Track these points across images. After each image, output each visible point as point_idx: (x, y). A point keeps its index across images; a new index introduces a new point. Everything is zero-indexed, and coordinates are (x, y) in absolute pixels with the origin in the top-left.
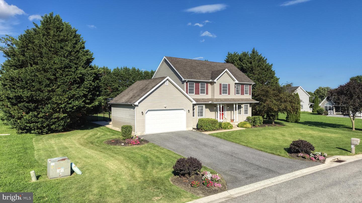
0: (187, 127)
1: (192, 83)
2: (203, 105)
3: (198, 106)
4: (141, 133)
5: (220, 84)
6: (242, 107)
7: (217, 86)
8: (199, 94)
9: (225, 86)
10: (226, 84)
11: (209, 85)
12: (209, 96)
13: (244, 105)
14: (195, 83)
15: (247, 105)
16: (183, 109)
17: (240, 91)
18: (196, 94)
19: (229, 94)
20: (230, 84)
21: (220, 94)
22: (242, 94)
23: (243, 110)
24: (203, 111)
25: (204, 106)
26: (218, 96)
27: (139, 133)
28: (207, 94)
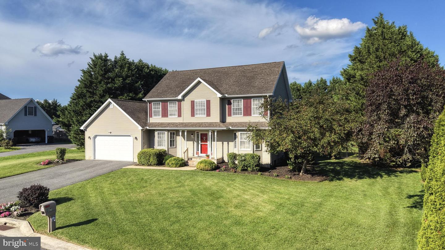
0: (135, 157)
1: (157, 102)
3: (157, 132)
4: (89, 157)
5: (191, 101)
6: (237, 137)
7: (186, 105)
8: (167, 116)
9: (200, 104)
10: (202, 101)
12: (182, 119)
13: (240, 132)
14: (161, 103)
17: (243, 109)
18: (162, 116)
19: (208, 115)
20: (209, 101)
22: (247, 114)
23: (238, 141)
24: (165, 139)
25: (166, 133)
26: (187, 119)
28: (179, 116)
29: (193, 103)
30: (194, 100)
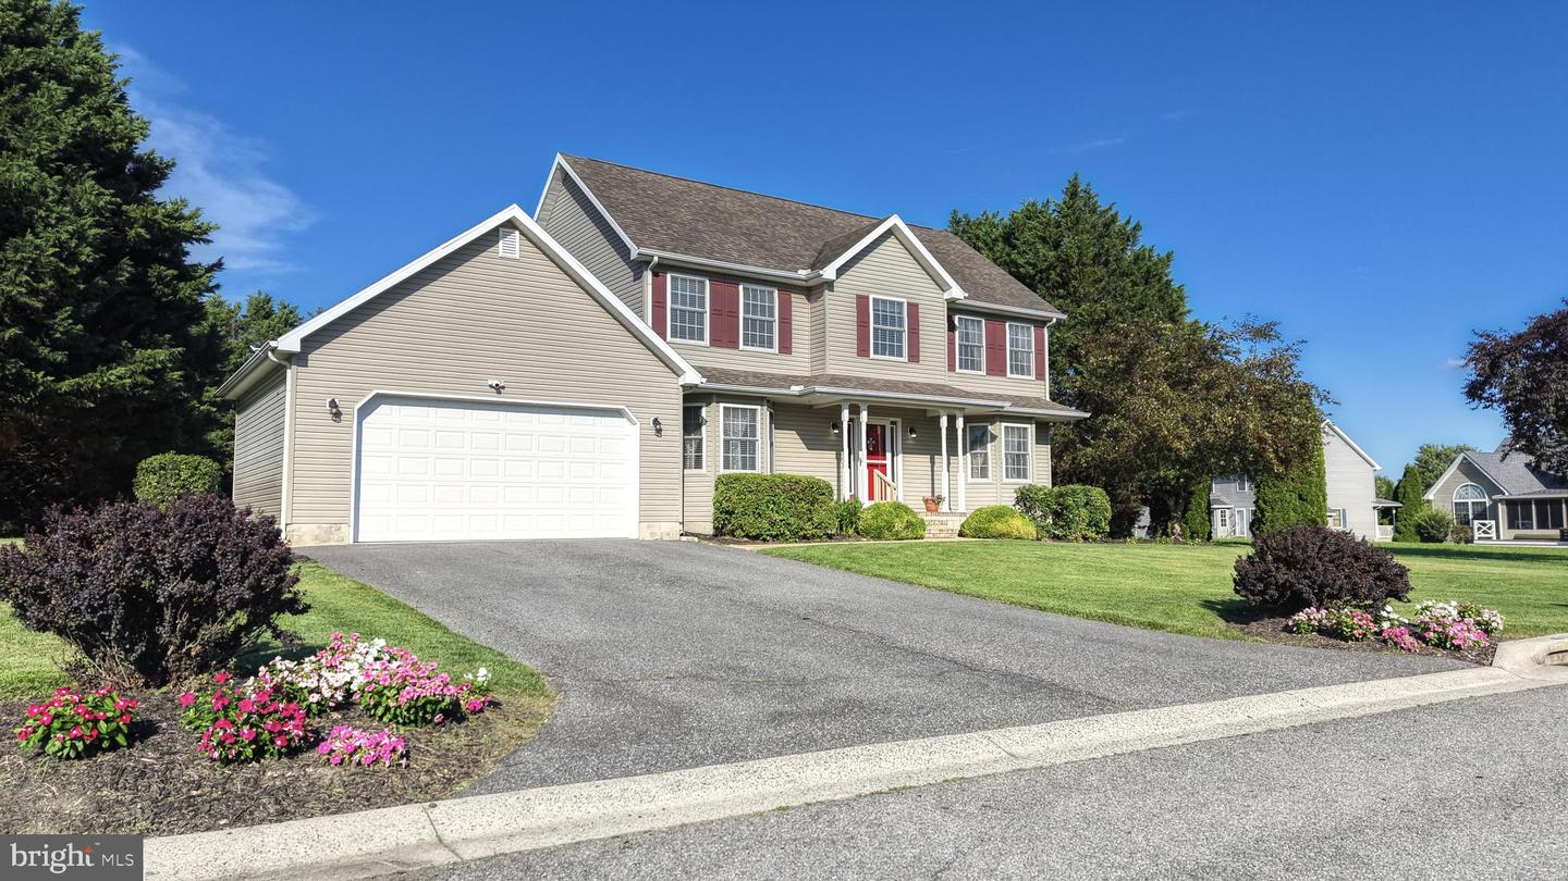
0: (645, 517)
1: (693, 277)
2: (759, 407)
3: (722, 405)
4: (317, 532)
5: (859, 297)
6: (994, 438)
7: (838, 307)
8: (734, 344)
9: (888, 312)
10: (892, 303)
11: (798, 301)
12: (799, 363)
13: (1004, 424)
14: (708, 281)
15: (1019, 428)
16: (618, 413)
17: (984, 351)
18: (715, 342)
19: (914, 357)
20: (916, 305)
21: (863, 351)
22: (996, 368)
23: (997, 451)
24: (758, 438)
25: (762, 414)
26: (843, 361)
27: (305, 528)
28: (786, 348)
29: (862, 301)
30: (866, 294)
